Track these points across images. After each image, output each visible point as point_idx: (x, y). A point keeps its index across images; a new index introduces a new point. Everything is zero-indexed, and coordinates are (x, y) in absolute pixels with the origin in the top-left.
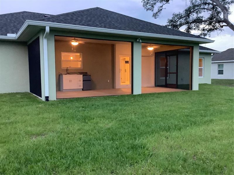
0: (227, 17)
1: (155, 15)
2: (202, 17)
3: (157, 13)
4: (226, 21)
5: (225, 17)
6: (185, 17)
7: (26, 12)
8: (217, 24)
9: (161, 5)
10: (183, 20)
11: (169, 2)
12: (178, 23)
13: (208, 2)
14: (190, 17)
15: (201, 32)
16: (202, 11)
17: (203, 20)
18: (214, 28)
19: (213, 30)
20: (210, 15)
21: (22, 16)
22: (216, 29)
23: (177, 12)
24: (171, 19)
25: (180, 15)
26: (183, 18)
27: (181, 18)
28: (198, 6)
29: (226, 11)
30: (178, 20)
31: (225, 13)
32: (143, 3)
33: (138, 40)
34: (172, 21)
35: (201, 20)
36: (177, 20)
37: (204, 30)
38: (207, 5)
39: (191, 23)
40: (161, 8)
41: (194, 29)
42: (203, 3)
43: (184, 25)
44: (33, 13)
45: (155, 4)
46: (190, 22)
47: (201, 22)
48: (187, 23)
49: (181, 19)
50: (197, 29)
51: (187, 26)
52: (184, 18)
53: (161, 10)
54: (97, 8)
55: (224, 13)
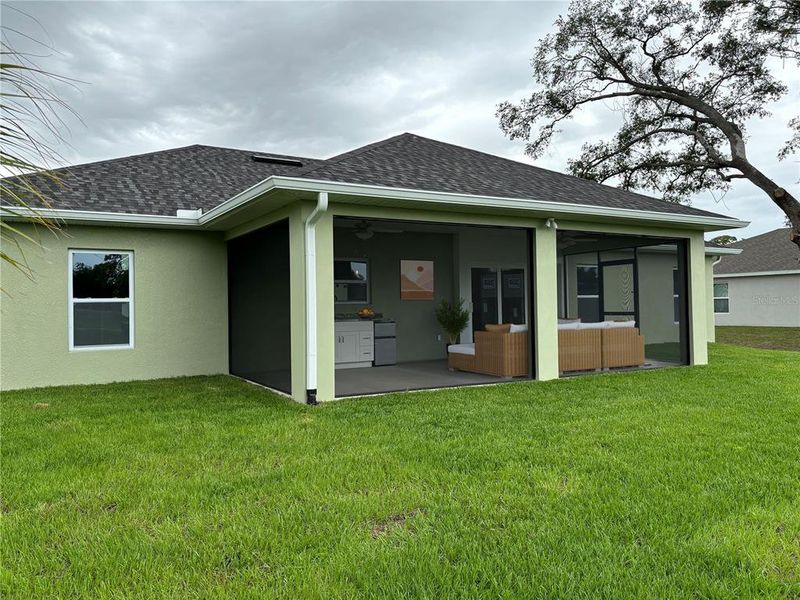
0: (743, 152)
1: (533, 149)
2: (666, 154)
3: (538, 144)
4: (740, 162)
5: (738, 154)
6: (616, 153)
7: (203, 147)
8: (711, 173)
9: (549, 121)
10: (611, 164)
11: (570, 114)
12: (599, 169)
13: (679, 113)
14: (633, 153)
15: (663, 193)
16: (669, 137)
17: (670, 161)
18: (702, 182)
19: (698, 187)
20: (684, 146)
21: (195, 158)
22: (707, 185)
23: (594, 142)
24: (579, 159)
25: (604, 149)
26: (612, 155)
27: (606, 156)
28: (649, 123)
29: (738, 137)
30: (597, 161)
31: (736, 142)
32: (498, 120)
33: (549, 225)
34: (580, 164)
35: (665, 162)
36: (594, 163)
37: (670, 188)
38: (677, 119)
39: (636, 169)
40: (549, 130)
41: (644, 186)
42: (667, 115)
43: (613, 174)
44: (222, 149)
45: (533, 119)
46: (633, 166)
47: (663, 167)
48: (624, 169)
49: (607, 161)
50: (651, 187)
51: (623, 179)
52: (615, 157)
53: (550, 135)
54: (408, 137)
55: (734, 143)
